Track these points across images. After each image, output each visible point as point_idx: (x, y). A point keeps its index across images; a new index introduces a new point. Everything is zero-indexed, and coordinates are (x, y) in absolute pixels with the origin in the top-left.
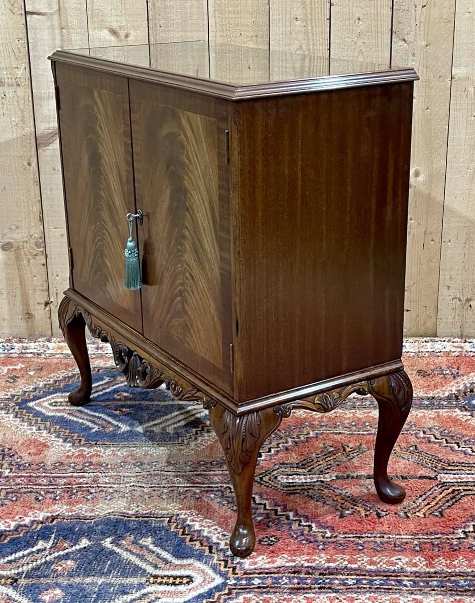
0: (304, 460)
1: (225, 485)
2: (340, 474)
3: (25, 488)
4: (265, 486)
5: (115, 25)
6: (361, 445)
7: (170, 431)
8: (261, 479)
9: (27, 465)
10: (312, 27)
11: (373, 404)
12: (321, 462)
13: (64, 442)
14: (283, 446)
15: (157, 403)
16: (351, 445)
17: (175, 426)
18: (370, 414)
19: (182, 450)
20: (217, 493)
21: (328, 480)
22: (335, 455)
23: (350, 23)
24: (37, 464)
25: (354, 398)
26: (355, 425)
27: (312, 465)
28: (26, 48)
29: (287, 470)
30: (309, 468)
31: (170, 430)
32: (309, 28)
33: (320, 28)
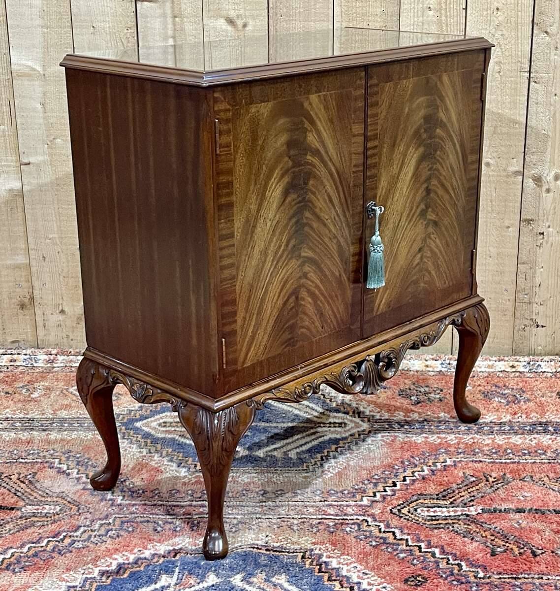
0: (445, 491)
1: (361, 518)
2: (487, 507)
3: (141, 517)
4: (405, 519)
5: (232, 14)
6: (505, 474)
7: (293, 457)
8: (399, 511)
9: (141, 492)
10: (446, 16)
11: (513, 430)
12: (463, 494)
13: (178, 466)
14: (419, 475)
15: (275, 425)
16: (494, 475)
17: (298, 450)
18: (510, 440)
19: (308, 477)
20: (353, 527)
21: (474, 513)
22: (478, 485)
23: (487, 14)
24: (152, 491)
25: (491, 422)
26: (496, 453)
27: (453, 497)
28: (136, 38)
29: (426, 501)
30: (451, 500)
31: (293, 455)
32: (443, 18)
33: (455, 18)
